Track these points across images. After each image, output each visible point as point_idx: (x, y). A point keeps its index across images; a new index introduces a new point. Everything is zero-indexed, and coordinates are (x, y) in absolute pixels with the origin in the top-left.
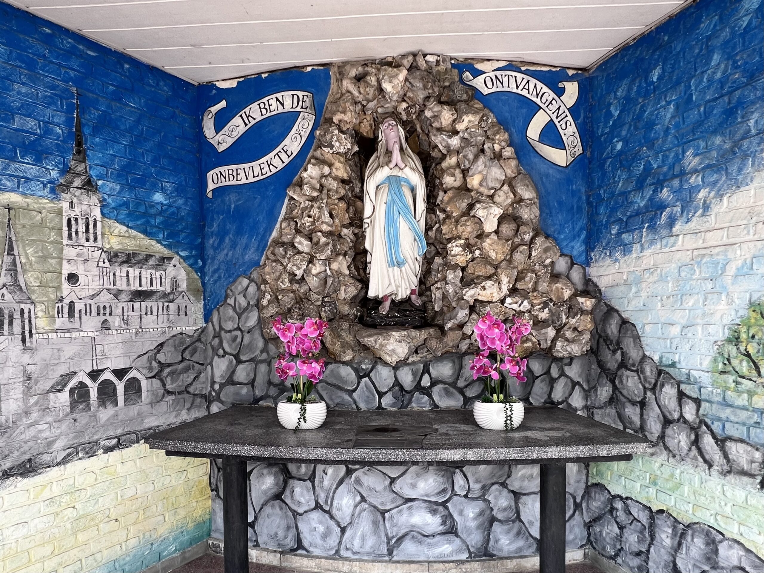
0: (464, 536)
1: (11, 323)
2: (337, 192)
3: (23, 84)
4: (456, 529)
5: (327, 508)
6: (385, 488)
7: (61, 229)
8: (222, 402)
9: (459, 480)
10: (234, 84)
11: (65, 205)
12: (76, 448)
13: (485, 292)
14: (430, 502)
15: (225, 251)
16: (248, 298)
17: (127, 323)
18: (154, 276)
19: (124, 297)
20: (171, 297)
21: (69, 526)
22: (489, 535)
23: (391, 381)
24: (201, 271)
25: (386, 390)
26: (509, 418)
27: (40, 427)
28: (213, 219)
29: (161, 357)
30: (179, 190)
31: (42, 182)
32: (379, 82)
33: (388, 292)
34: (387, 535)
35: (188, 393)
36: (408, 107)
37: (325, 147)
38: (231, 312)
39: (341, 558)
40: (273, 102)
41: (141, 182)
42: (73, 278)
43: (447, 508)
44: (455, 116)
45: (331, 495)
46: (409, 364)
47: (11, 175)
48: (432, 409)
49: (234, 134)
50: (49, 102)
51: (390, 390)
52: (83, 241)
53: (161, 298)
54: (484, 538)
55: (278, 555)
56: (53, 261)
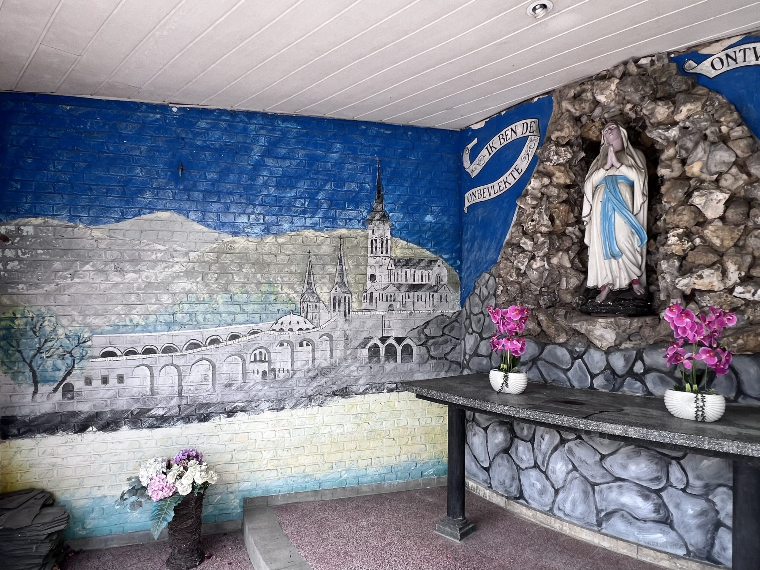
0: (681, 531)
1: (339, 305)
2: (558, 197)
3: (350, 163)
4: (672, 521)
5: (544, 470)
6: (595, 463)
7: (367, 247)
8: (470, 369)
9: (675, 472)
10: (482, 125)
11: (370, 232)
12: (371, 386)
13: (702, 281)
14: (642, 486)
15: (475, 253)
16: (489, 289)
17: (404, 306)
18: (424, 274)
19: (403, 289)
20: (436, 288)
21: (365, 434)
22: (713, 539)
23: (603, 365)
24: (459, 269)
25: (598, 372)
26: (700, 409)
27: (352, 369)
28: (467, 229)
29: (427, 331)
30: (444, 211)
31: (358, 220)
32: (593, 95)
33: (605, 282)
34: (596, 507)
35: (446, 359)
36: (633, 107)
37: (545, 161)
38: (477, 299)
39: (554, 515)
40: (509, 133)
41: (416, 210)
42: (373, 277)
43: (661, 497)
44: (672, 109)
45: (547, 458)
46: (621, 350)
47: (342, 219)
48: (645, 395)
49: (482, 162)
50: (363, 170)
51: (602, 372)
52: (379, 253)
53: (428, 289)
54: (707, 540)
55: (504, 499)
56: (362, 267)
